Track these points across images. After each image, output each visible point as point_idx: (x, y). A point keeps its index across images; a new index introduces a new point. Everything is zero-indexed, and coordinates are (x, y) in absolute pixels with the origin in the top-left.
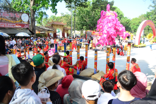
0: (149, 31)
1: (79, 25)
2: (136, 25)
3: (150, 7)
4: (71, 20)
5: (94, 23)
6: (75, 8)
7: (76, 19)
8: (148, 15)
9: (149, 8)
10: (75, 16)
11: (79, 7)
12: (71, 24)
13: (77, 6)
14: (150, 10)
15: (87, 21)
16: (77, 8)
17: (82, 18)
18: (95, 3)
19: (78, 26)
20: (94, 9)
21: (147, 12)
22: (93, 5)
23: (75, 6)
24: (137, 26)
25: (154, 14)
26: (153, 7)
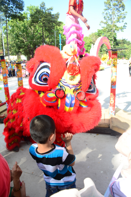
0: (102, 52)
1: (13, 47)
2: (87, 45)
3: (102, 23)
4: (2, 40)
5: (34, 44)
6: (6, 21)
7: (10, 39)
8: (100, 33)
9: (100, 25)
10: (6, 34)
11: (11, 19)
12: (2, 46)
13: (9, 18)
14: (102, 27)
15: (25, 40)
16: (9, 21)
17: (18, 36)
18: (34, 14)
19: (12, 49)
20: (33, 23)
21: (98, 30)
22: (31, 18)
23: (6, 17)
24: (88, 47)
25: (108, 32)
26: (104, 23)
